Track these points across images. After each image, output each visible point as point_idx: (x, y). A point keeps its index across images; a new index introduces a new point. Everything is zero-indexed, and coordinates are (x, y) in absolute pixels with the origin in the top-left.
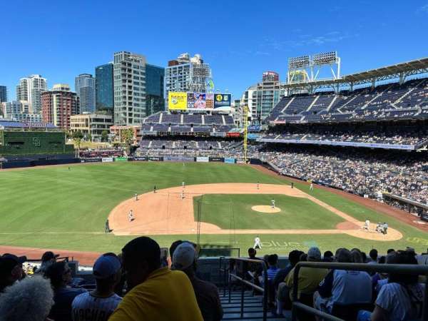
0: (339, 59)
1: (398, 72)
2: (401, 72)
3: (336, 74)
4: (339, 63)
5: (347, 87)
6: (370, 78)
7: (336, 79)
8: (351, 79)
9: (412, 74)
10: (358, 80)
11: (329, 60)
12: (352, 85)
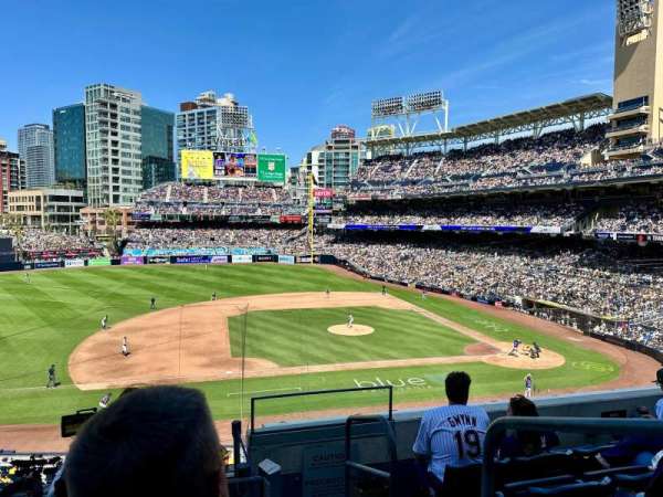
0: (447, 103)
1: (531, 122)
2: (535, 121)
3: (443, 126)
4: (446, 108)
5: (458, 145)
6: (491, 131)
7: (442, 132)
8: (465, 132)
9: (550, 125)
10: (474, 134)
11: (431, 103)
12: (465, 142)
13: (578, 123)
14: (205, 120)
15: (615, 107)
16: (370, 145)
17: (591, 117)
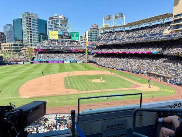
0: (125, 16)
1: (149, 22)
2: (150, 21)
3: (124, 23)
4: (124, 18)
5: (128, 28)
6: (137, 24)
7: (123, 25)
8: (130, 25)
9: (154, 22)
10: (132, 25)
11: (120, 16)
12: (130, 28)
13: (162, 22)
14: (56, 23)
15: (174, 16)
16: (103, 29)
17: (166, 20)
